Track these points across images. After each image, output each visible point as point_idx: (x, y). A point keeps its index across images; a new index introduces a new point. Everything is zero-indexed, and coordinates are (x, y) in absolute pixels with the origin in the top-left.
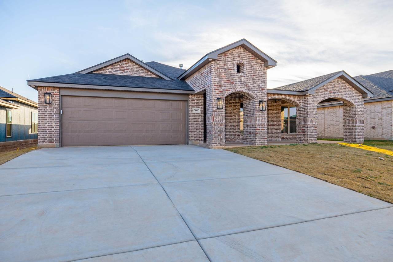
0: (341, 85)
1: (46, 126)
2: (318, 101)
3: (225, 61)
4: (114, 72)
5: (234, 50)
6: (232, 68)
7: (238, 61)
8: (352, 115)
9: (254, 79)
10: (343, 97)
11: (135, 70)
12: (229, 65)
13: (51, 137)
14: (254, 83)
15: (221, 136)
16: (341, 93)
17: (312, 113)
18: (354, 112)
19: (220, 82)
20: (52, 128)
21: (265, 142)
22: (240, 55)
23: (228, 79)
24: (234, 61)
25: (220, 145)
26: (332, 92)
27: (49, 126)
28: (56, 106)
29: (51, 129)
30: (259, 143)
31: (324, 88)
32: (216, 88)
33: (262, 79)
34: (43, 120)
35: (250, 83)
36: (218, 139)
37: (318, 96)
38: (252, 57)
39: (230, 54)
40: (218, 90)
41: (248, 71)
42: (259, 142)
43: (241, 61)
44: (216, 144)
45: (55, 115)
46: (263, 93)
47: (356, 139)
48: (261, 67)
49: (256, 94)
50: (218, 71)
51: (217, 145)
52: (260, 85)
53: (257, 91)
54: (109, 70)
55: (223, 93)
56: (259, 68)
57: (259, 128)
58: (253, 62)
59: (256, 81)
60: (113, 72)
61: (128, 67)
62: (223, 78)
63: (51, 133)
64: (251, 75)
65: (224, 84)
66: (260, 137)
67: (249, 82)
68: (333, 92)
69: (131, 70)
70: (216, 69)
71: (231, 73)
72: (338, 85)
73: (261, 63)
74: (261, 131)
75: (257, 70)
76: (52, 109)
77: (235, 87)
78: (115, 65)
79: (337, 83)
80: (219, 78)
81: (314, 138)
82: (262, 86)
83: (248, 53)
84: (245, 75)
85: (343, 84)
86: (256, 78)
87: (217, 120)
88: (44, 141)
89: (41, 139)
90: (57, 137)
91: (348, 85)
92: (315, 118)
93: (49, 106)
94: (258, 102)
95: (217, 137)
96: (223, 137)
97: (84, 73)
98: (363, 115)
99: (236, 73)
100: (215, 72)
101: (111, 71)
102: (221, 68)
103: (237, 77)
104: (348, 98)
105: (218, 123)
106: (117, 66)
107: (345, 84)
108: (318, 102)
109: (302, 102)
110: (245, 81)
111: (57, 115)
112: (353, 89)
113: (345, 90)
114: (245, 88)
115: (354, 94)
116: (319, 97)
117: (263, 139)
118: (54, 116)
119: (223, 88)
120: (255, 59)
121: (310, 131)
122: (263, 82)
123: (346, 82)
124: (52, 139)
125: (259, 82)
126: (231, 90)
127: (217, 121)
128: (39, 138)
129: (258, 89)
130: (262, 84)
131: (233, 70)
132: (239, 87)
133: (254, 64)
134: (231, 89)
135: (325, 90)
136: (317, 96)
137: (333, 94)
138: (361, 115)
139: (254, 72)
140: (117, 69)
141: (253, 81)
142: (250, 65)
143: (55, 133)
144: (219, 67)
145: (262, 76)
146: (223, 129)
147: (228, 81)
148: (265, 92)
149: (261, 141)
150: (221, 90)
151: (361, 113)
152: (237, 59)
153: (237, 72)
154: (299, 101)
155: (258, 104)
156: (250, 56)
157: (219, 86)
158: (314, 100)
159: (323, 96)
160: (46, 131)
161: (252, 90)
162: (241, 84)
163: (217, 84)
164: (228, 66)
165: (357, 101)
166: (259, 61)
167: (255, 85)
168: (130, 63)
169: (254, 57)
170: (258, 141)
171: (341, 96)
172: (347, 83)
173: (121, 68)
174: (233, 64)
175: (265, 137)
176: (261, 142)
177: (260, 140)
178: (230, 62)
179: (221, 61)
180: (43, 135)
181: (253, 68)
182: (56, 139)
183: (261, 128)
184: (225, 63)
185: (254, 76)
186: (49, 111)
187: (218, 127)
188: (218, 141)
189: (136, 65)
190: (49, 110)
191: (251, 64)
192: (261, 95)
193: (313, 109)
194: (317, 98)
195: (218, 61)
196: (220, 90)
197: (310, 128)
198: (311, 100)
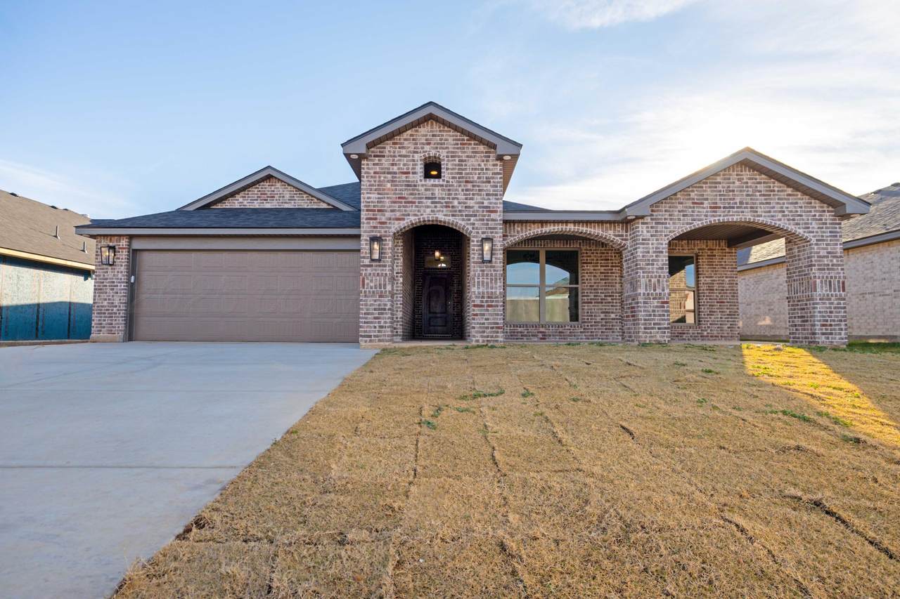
0: (751, 187)
1: (105, 303)
2: (670, 232)
3: (395, 156)
4: (248, 203)
5: (417, 131)
6: (410, 170)
7: (426, 154)
8: (805, 267)
9: (467, 190)
10: (761, 219)
11: (287, 197)
12: (404, 165)
13: (112, 324)
14: (466, 199)
15: (383, 321)
16: (752, 208)
17: (653, 264)
18: (808, 258)
19: (381, 202)
20: (113, 307)
21: (497, 337)
22: (431, 140)
23: (401, 194)
24: (416, 155)
25: (380, 341)
26: (720, 208)
27: (109, 303)
28: (123, 269)
29: (112, 310)
30: (481, 339)
31: (689, 199)
32: (371, 215)
33: (489, 188)
34: (101, 293)
35: (458, 199)
36: (375, 327)
37: (671, 219)
38: (463, 140)
39: (405, 140)
40: (376, 219)
41: (452, 174)
42: (482, 337)
43: (432, 153)
44: (368, 339)
45: (119, 284)
46: (493, 220)
47: (814, 334)
48: (487, 161)
49: (474, 224)
50: (377, 179)
51: (371, 341)
52: (483, 203)
53: (475, 216)
54: (238, 200)
55: (388, 225)
56: (482, 164)
57: (482, 302)
58: (465, 152)
59: (473, 194)
60: (245, 203)
61: (274, 191)
62: (387, 194)
63: (112, 317)
64: (460, 182)
65: (390, 207)
66: (484, 324)
67: (453, 199)
68: (724, 208)
69: (280, 197)
70: (372, 174)
71: (409, 181)
72: (739, 187)
73: (486, 152)
74: (488, 310)
75: (475, 169)
76: (116, 273)
77: (419, 211)
78: (250, 191)
79: (737, 183)
80: (379, 194)
81: (659, 329)
82: (490, 203)
83: (451, 133)
84: (445, 183)
85: (760, 183)
86: (473, 186)
87: (372, 284)
88: (101, 331)
89: (96, 327)
90: (121, 324)
91: (777, 186)
92: (660, 276)
93: (112, 269)
94: (477, 241)
95: (372, 323)
96: (385, 322)
97: (192, 209)
98: (839, 265)
99: (421, 181)
100: (370, 181)
101: (242, 203)
102: (384, 173)
103: (423, 189)
104: (780, 220)
105: (373, 292)
106: (253, 191)
107: (764, 183)
108: (673, 235)
109: (629, 238)
110: (444, 196)
111: (123, 284)
112: (797, 195)
113: (765, 199)
114: (443, 212)
115: (801, 207)
116: (674, 223)
117: (492, 328)
118: (117, 286)
119: (388, 214)
120: (470, 144)
121: (644, 311)
122: (493, 195)
123: (771, 177)
124: (113, 327)
125: (481, 195)
126: (408, 219)
127: (371, 288)
128: (93, 325)
129: (477, 211)
130: (489, 199)
131: (414, 173)
132: (428, 210)
133: (468, 156)
134: (409, 215)
135: (693, 203)
136: (668, 221)
137: (724, 212)
138: (833, 265)
139: (467, 174)
140: (253, 197)
141: (465, 195)
142: (457, 159)
143: (118, 317)
144: (378, 170)
145: (489, 182)
146: (385, 305)
147: (399, 198)
148: (499, 219)
149: (485, 334)
150: (383, 220)
151: (832, 261)
152: (423, 148)
153: (422, 178)
154: (622, 236)
155: (479, 246)
156: (456, 140)
157: (379, 211)
158: (656, 231)
159: (689, 219)
160: (104, 313)
161: (462, 215)
162: (432, 203)
163: (374, 206)
164: (402, 166)
165: (816, 226)
166: (481, 148)
167: (471, 203)
168: (278, 185)
169: (468, 140)
170: (477, 332)
171: (754, 216)
172: (772, 180)
173: (261, 194)
174: (414, 161)
175: (498, 324)
176: (488, 337)
177: (484, 332)
178: (405, 156)
179: (384, 156)
180: (99, 320)
181: (466, 165)
182: (119, 327)
183: (487, 302)
184: (394, 160)
185: (467, 182)
186: (110, 279)
187: (375, 301)
188: (375, 332)
189: (289, 187)
190: (110, 277)
191: (459, 156)
192: (488, 224)
193: (654, 255)
194: (668, 226)
195: (377, 158)
196: (380, 219)
197: (645, 303)
198: (648, 232)
